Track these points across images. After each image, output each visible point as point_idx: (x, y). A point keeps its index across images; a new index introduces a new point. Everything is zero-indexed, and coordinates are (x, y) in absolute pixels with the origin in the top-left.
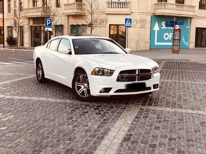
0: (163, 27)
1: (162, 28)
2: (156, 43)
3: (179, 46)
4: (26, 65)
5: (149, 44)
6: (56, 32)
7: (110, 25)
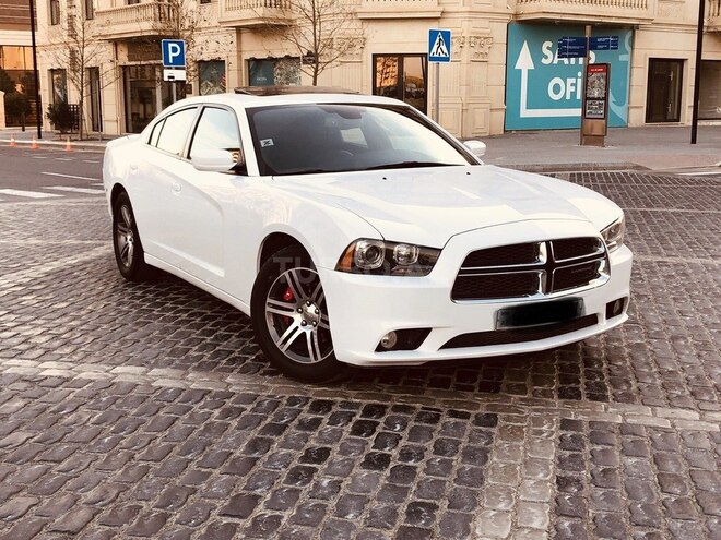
0: (547, 57)
1: (544, 61)
2: (525, 113)
3: (604, 121)
5: (502, 114)
6: (200, 83)
7: (374, 55)
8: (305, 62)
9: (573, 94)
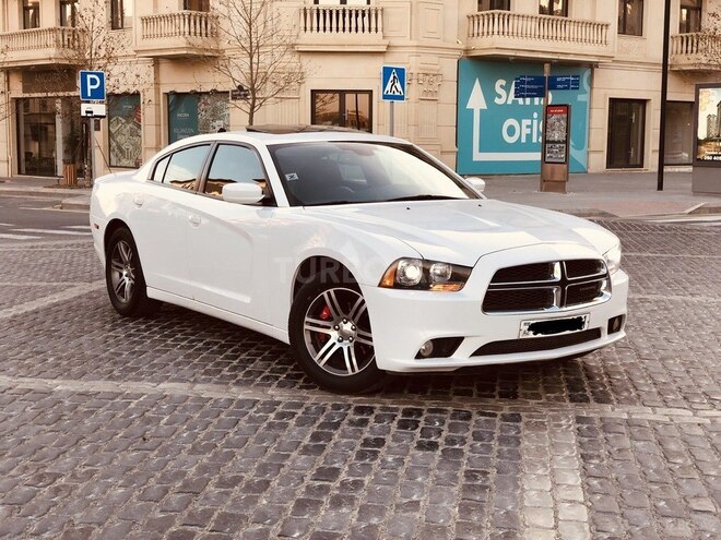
0: (500, 97)
1: (497, 101)
3: (565, 166)
4: (30, 244)
5: (453, 157)
6: (110, 118)
7: (312, 91)
8: (234, 98)
9: (529, 137)
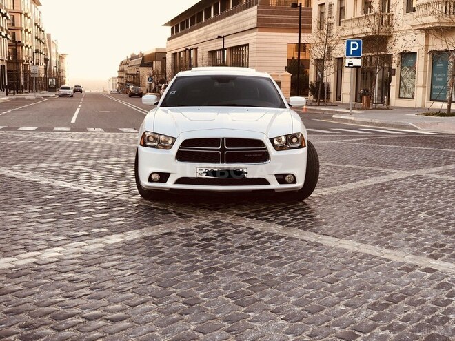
6: (401, 68)
